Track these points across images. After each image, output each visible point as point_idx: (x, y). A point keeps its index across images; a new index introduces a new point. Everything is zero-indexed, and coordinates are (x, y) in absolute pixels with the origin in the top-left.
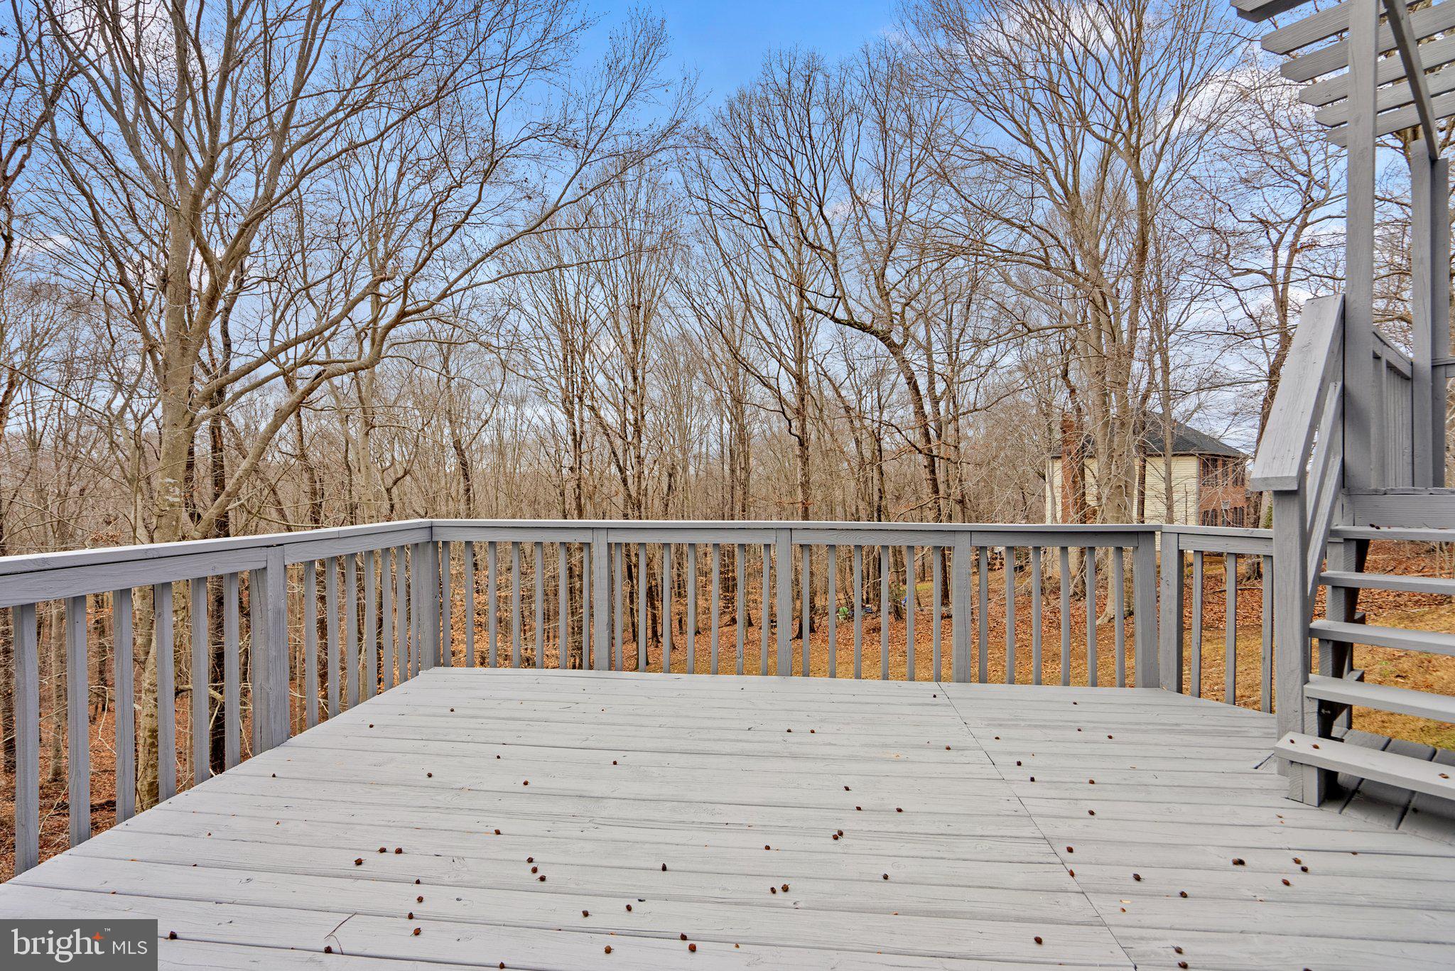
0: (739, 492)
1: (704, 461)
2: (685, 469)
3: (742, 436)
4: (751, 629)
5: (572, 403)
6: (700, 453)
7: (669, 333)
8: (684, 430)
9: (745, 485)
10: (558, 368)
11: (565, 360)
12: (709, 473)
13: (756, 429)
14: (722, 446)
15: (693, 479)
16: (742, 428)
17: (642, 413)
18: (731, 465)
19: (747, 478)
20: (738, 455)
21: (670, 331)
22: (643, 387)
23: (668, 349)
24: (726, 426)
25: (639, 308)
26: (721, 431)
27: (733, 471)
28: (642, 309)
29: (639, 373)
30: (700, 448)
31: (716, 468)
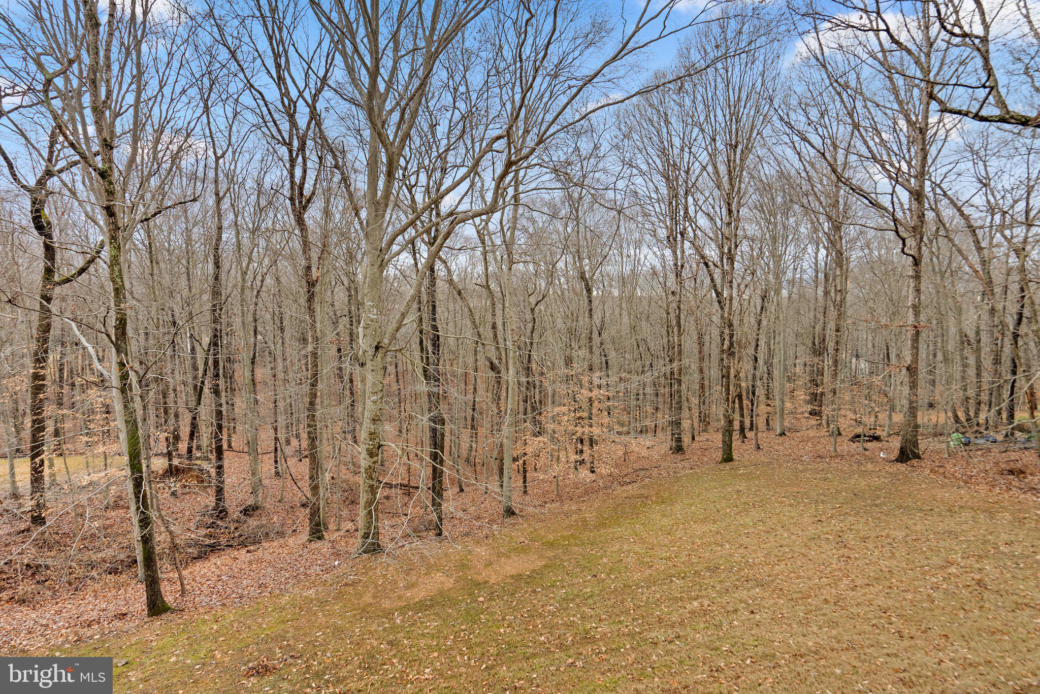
0: (833, 313)
1: (797, 285)
2: (778, 292)
3: (840, 259)
4: (839, 439)
5: (675, 240)
6: (794, 278)
7: (767, 172)
8: (778, 258)
9: (840, 305)
10: (664, 212)
11: (671, 203)
12: (801, 296)
13: (855, 255)
14: (817, 272)
15: (785, 303)
16: (840, 253)
17: (736, 243)
18: (826, 288)
19: (843, 301)
20: (834, 280)
21: (768, 170)
22: (738, 220)
23: (766, 188)
24: (823, 252)
25: (736, 147)
26: (816, 258)
27: (826, 293)
28: (740, 147)
29: (734, 207)
30: (794, 274)
31: (809, 292)
